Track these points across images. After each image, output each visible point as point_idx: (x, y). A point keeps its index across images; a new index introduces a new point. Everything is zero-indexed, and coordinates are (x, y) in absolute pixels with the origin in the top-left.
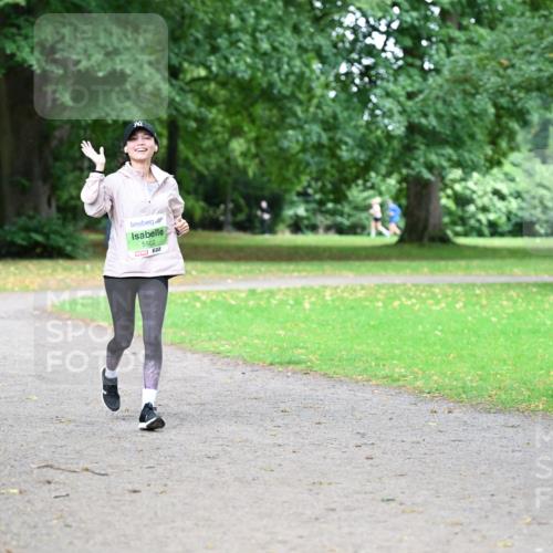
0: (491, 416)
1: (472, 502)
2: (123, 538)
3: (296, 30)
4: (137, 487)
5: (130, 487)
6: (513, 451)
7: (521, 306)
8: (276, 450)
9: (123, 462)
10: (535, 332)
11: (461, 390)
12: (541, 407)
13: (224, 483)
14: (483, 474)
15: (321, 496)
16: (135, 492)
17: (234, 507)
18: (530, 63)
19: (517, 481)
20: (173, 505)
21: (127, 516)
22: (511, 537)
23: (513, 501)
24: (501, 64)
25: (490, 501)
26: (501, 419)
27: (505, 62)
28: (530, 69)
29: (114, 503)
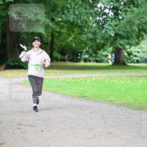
0: (137, 111)
1: (132, 134)
2: (39, 143)
3: (85, 8)
4: (43, 130)
5: (41, 130)
7: (145, 82)
8: (80, 120)
9: (39, 123)
11: (129, 104)
14: (135, 126)
15: (92, 132)
16: (42, 131)
17: (69, 135)
20: (53, 134)
21: (40, 137)
22: (142, 143)
24: (140, 17)
25: (137, 133)
26: (140, 112)
27: (141, 17)
29: (37, 134)
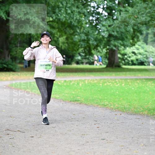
0: (132, 116)
1: (127, 140)
2: (29, 150)
3: (78, 7)
4: (33, 136)
5: (31, 136)
6: (138, 126)
7: (141, 85)
8: (72, 125)
9: (29, 129)
10: (144, 92)
11: (124, 109)
12: (146, 113)
13: (57, 135)
14: (130, 132)
15: (84, 138)
16: (32, 137)
17: (60, 141)
18: (143, 17)
19: (139, 134)
20: (43, 141)
21: (30, 144)
22: (138, 150)
23: (138, 140)
24: (135, 17)
25: (132, 139)
26: (135, 116)
27: (136, 17)
28: (143, 19)
29: (26, 140)
